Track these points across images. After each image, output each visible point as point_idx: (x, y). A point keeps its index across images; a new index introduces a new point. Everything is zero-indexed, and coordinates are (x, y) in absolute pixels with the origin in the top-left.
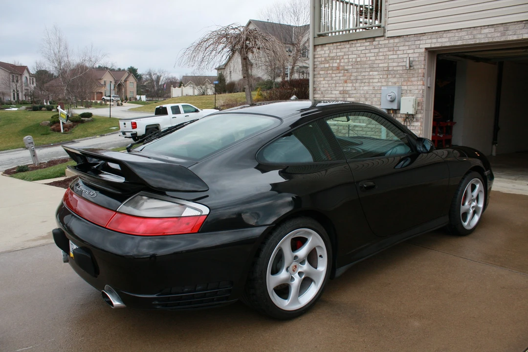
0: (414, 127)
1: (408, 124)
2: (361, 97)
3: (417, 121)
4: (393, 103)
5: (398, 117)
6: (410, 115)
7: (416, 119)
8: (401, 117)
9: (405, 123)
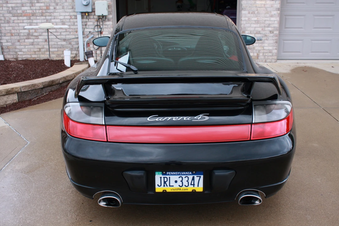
0: (107, 26)
1: (101, 23)
2: (51, 2)
3: (109, 20)
4: (87, 7)
5: (91, 19)
6: (104, 16)
7: (108, 19)
8: (94, 18)
9: (98, 23)
